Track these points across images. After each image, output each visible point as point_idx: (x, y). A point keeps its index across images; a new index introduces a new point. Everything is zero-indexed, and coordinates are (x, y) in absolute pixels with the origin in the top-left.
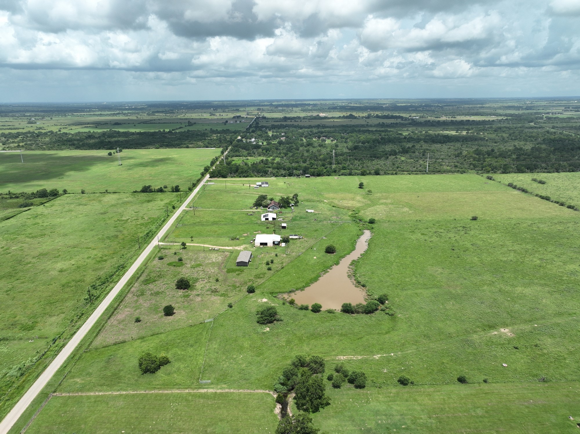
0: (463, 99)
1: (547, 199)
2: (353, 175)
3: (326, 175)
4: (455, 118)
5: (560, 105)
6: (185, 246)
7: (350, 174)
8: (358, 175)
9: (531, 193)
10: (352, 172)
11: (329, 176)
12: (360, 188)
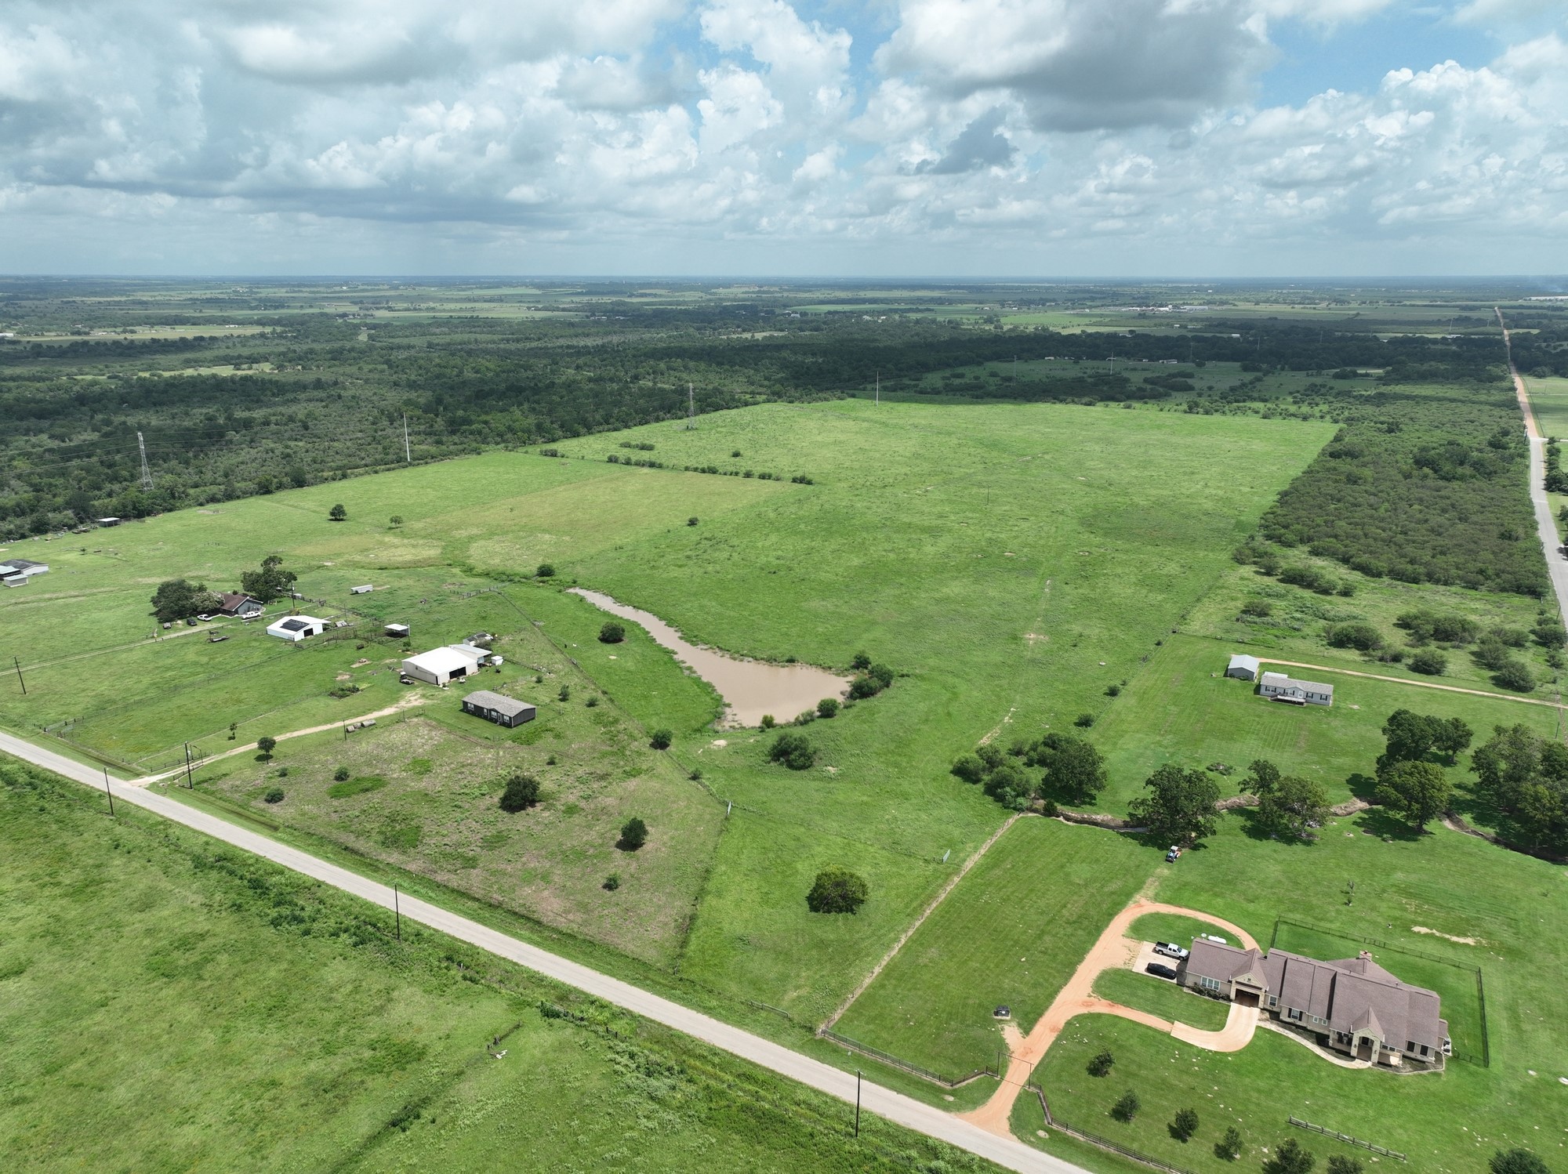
0: (18, 278)
1: (712, 471)
2: (238, 497)
3: (163, 511)
4: (133, 332)
5: (339, 298)
6: (271, 753)
7: (230, 496)
8: (251, 494)
9: (673, 468)
10: (233, 491)
11: (170, 510)
12: (336, 520)
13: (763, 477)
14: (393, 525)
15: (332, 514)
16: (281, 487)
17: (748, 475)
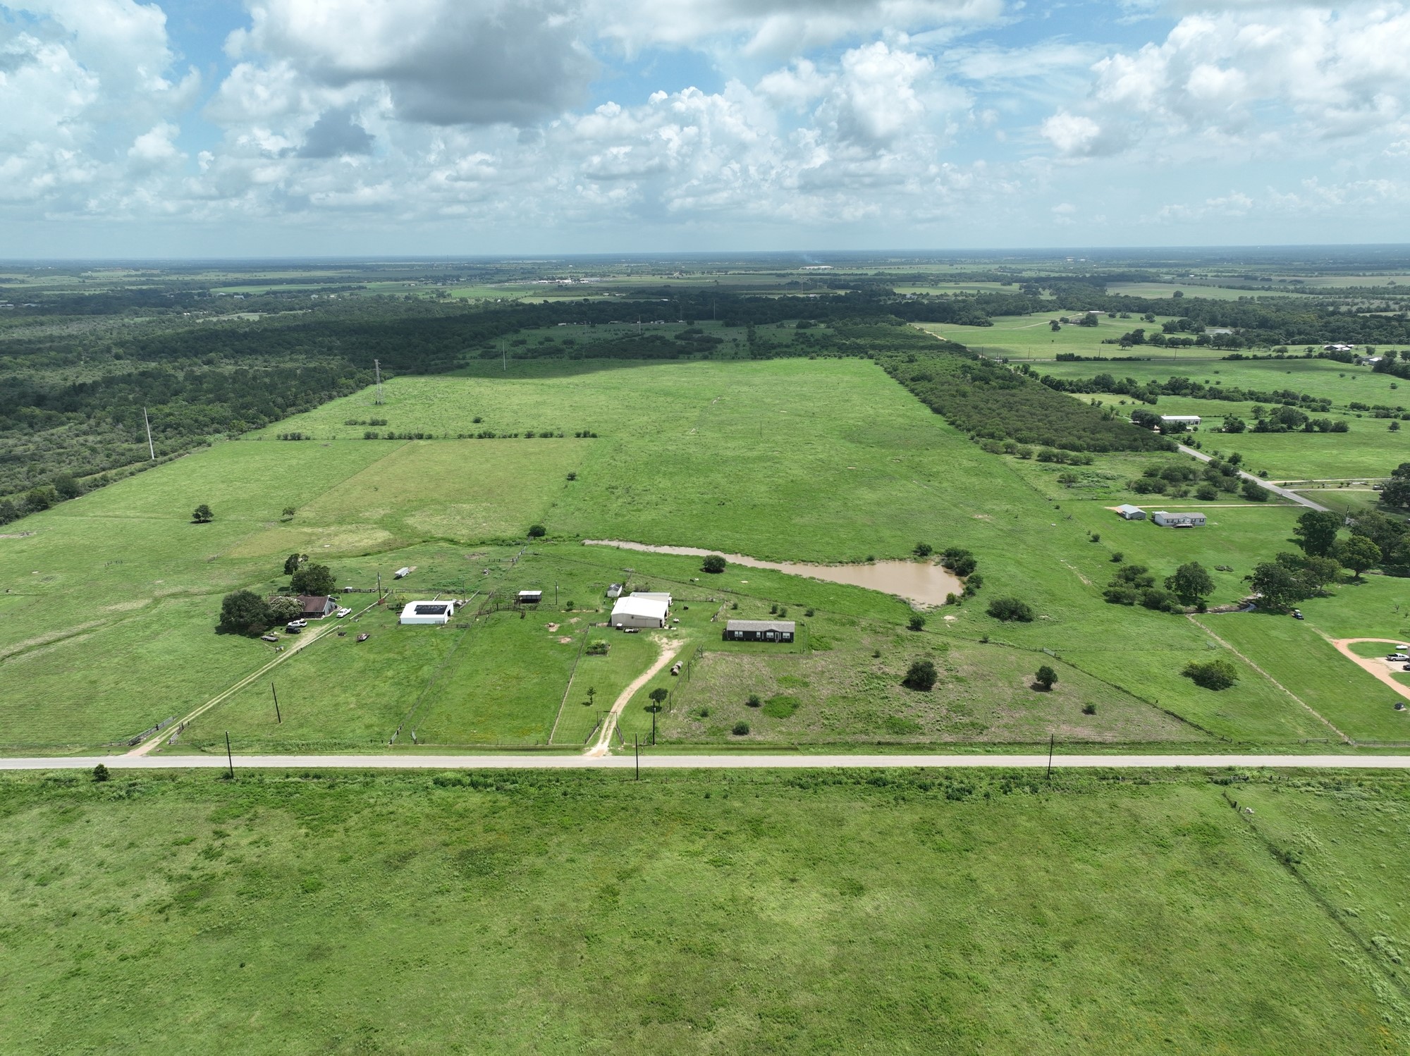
1: (490, 436)
12: (200, 522)
13: (545, 436)
14: (287, 517)
15: (197, 516)
16: (55, 500)
17: (529, 436)
